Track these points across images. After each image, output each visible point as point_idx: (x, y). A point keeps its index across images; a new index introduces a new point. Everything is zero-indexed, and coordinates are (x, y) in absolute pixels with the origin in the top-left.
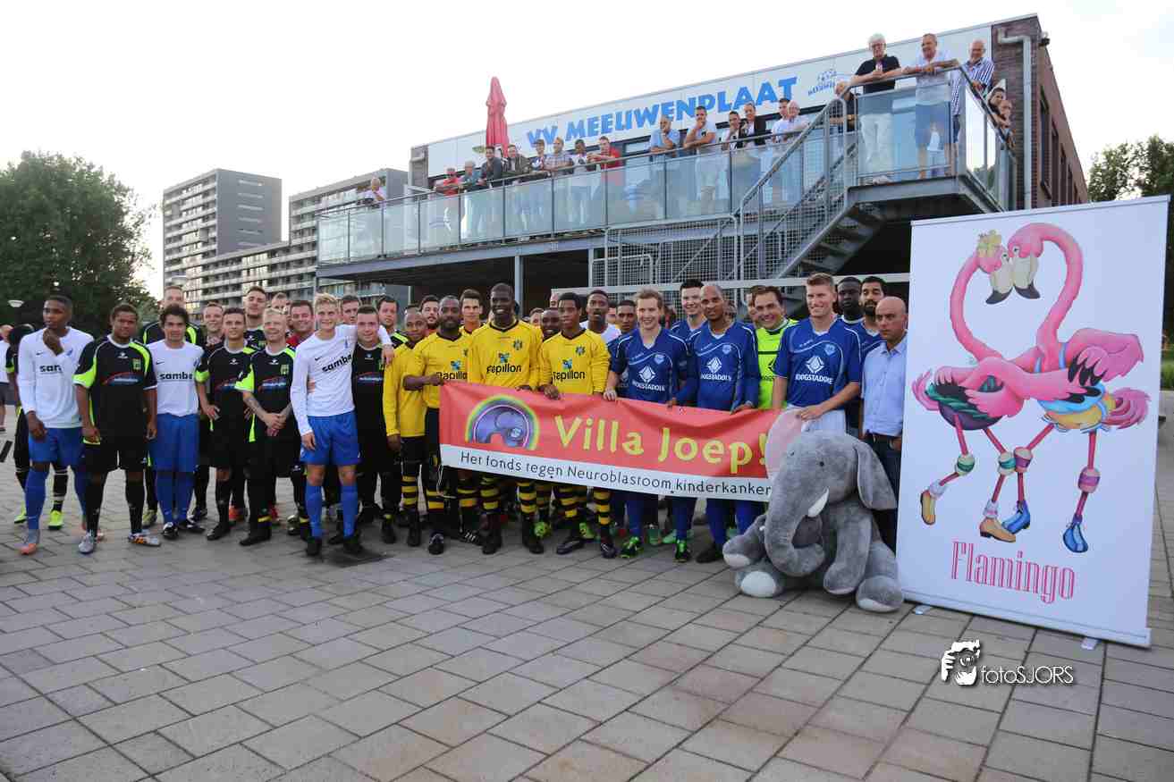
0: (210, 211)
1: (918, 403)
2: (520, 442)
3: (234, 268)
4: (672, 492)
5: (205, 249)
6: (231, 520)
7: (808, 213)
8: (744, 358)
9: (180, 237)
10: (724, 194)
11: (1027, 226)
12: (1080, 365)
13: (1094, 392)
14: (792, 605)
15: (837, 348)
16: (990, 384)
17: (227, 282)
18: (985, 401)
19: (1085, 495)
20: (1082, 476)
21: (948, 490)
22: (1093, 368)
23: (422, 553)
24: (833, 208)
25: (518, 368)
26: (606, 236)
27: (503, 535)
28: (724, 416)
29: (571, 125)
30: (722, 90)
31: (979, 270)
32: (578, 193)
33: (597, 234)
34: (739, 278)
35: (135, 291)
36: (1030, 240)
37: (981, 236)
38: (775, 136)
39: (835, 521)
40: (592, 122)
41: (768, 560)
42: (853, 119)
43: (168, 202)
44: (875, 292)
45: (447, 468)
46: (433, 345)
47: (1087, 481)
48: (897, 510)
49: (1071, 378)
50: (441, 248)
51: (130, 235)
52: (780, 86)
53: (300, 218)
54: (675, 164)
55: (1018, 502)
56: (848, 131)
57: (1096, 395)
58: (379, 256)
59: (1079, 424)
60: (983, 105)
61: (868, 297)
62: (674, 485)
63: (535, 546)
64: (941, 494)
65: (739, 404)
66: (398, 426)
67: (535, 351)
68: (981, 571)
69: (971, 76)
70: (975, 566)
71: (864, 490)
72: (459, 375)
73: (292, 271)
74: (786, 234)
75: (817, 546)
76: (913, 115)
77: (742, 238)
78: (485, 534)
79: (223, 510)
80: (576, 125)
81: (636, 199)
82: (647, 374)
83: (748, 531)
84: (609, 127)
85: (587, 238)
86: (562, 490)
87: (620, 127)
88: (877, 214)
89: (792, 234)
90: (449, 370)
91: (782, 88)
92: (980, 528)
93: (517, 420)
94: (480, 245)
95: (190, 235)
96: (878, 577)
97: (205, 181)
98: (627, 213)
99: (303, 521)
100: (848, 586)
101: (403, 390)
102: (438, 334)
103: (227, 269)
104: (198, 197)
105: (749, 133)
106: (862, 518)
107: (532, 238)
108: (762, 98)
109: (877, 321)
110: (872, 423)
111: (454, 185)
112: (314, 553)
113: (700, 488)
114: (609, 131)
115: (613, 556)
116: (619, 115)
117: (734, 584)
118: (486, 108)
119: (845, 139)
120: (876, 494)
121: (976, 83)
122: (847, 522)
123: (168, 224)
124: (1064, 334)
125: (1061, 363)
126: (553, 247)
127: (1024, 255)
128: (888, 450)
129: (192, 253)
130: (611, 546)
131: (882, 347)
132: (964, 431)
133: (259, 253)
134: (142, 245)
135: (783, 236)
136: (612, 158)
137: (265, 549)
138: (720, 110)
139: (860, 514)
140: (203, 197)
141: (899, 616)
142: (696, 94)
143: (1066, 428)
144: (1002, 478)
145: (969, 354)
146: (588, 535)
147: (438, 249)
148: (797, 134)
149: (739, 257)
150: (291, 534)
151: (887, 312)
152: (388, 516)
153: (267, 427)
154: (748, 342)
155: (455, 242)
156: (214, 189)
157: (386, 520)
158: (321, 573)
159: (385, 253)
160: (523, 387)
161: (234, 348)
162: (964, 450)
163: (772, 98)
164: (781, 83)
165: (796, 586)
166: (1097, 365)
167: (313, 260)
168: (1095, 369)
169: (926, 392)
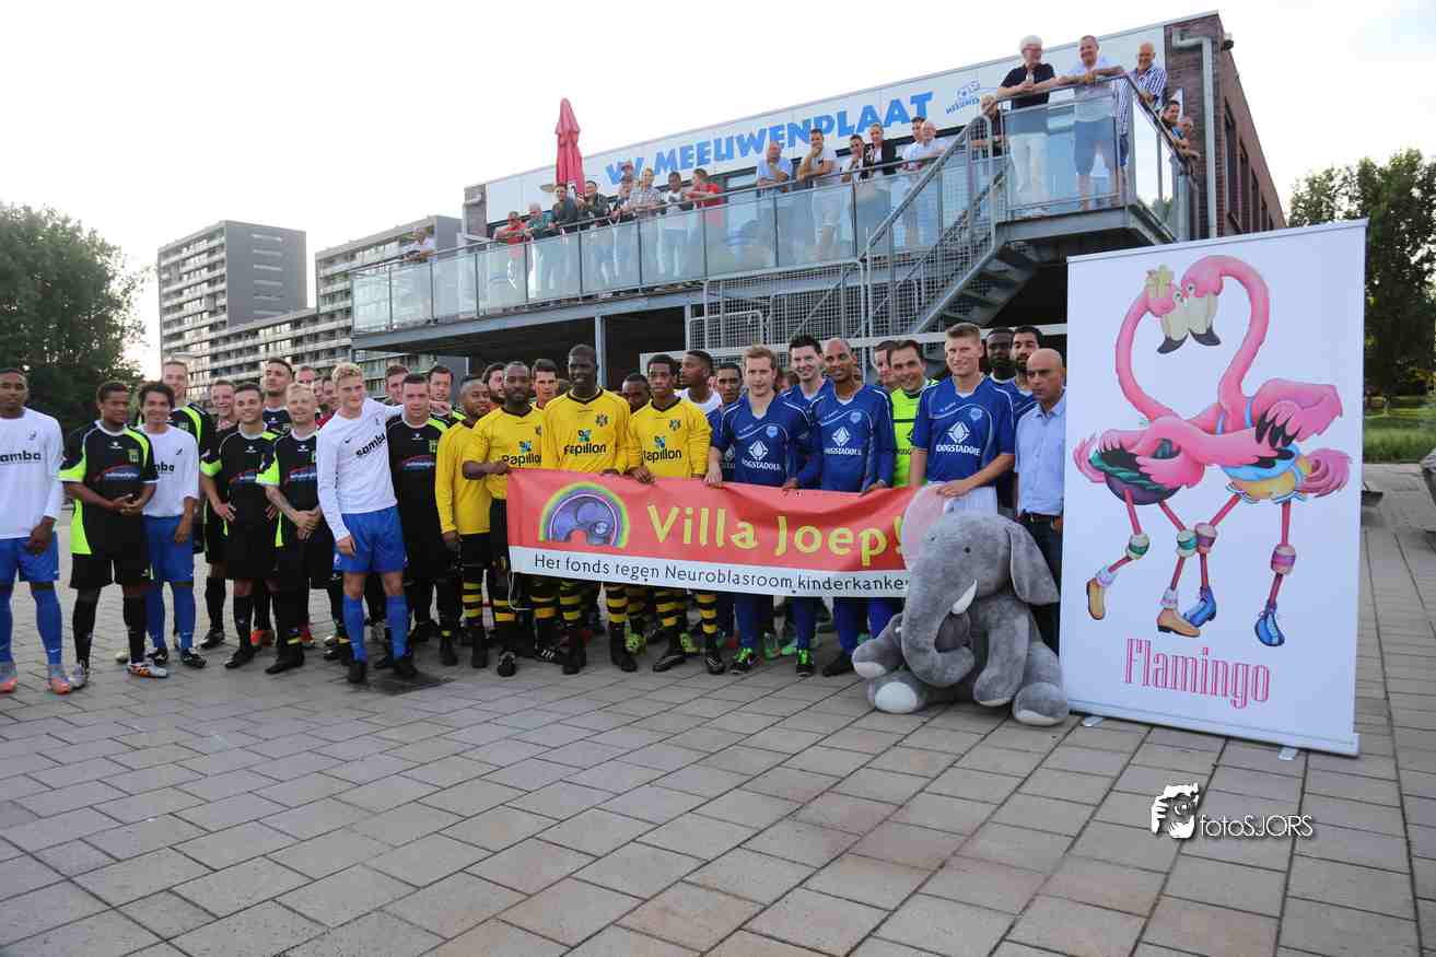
0: (217, 273)
1: (1080, 473)
2: (606, 539)
3: (250, 342)
4: (794, 592)
5: (212, 320)
6: (254, 644)
7: (949, 257)
8: (876, 429)
9: (180, 306)
10: (847, 233)
11: (1203, 259)
12: (1269, 424)
13: (1287, 455)
14: (938, 721)
15: (985, 413)
16: (1165, 449)
17: (241, 360)
18: (1159, 469)
19: (1279, 577)
20: (1275, 555)
21: (1117, 577)
22: (1284, 426)
23: (489, 675)
24: (977, 249)
25: (601, 448)
26: (705, 291)
27: (589, 649)
28: (854, 498)
29: (660, 155)
30: (842, 110)
31: (1149, 313)
32: (671, 237)
33: (694, 287)
34: (867, 336)
35: (127, 375)
36: (1207, 276)
37: (1150, 273)
38: (907, 163)
39: (985, 619)
40: (684, 150)
41: (907, 669)
42: (1000, 141)
43: (164, 263)
44: (1029, 344)
45: (518, 575)
46: (496, 422)
47: (1281, 561)
48: (1059, 604)
49: (1259, 439)
50: (504, 310)
51: (118, 305)
52: (912, 102)
53: (329, 279)
54: (786, 200)
55: (1202, 588)
56: (994, 155)
57: (1289, 458)
58: (429, 321)
59: (1271, 493)
60: (1156, 122)
61: (1020, 350)
62: (795, 582)
63: (627, 662)
64: (1110, 583)
65: (870, 484)
66: (454, 521)
67: (622, 427)
68: (1160, 673)
69: (1141, 86)
70: (1153, 666)
71: (1019, 579)
72: (529, 459)
73: (321, 345)
74: (922, 281)
75: (966, 650)
76: (1072, 136)
77: (869, 286)
78: (565, 651)
79: (243, 631)
80: (666, 155)
81: (742, 243)
82: (758, 450)
83: (882, 635)
84: (707, 157)
85: (682, 292)
86: (658, 594)
87: (719, 157)
88: (1031, 255)
89: (931, 284)
90: (519, 452)
91: (915, 106)
92: (1159, 619)
93: (601, 513)
94: (552, 305)
95: (194, 303)
96: (1038, 684)
97: (210, 236)
98: (728, 261)
99: (343, 641)
100: (1003, 697)
101: (460, 478)
102: (503, 409)
103: (240, 344)
104: (201, 257)
105: (875, 161)
106: (1016, 617)
107: (616, 294)
108: (890, 118)
109: (1028, 377)
110: (1028, 502)
111: (519, 232)
112: (358, 679)
113: (827, 586)
114: (708, 162)
115: (721, 671)
116: (718, 142)
117: (865, 698)
118: (556, 137)
119: (990, 164)
120: (1033, 585)
121: (1146, 95)
122: (999, 620)
123: (165, 290)
124: (1250, 387)
125: (1248, 421)
126: (640, 305)
127: (1200, 294)
128: (1046, 532)
129: (196, 325)
130: (718, 659)
131: (1037, 410)
132: (1137, 508)
133: (280, 324)
134: (134, 318)
135: (919, 284)
136: (711, 195)
137: (299, 676)
138: (841, 134)
139: (1014, 608)
140: (209, 256)
141: (1065, 730)
142: (812, 114)
143: (1256, 500)
144: (1181, 561)
145: (1140, 413)
146: (689, 648)
147: (501, 311)
148: (933, 159)
149: (867, 311)
150: (328, 658)
151: (1040, 368)
152: (446, 633)
153: (296, 528)
154: (881, 409)
155: (521, 301)
156: (222, 246)
157: (444, 637)
158: (366, 701)
159: (435, 317)
160: (607, 471)
161: (250, 433)
162: (1137, 529)
163: (905, 119)
164: (914, 100)
165: (943, 698)
166: (1290, 421)
167: (348, 330)
168: (1287, 426)
169: (1090, 461)
